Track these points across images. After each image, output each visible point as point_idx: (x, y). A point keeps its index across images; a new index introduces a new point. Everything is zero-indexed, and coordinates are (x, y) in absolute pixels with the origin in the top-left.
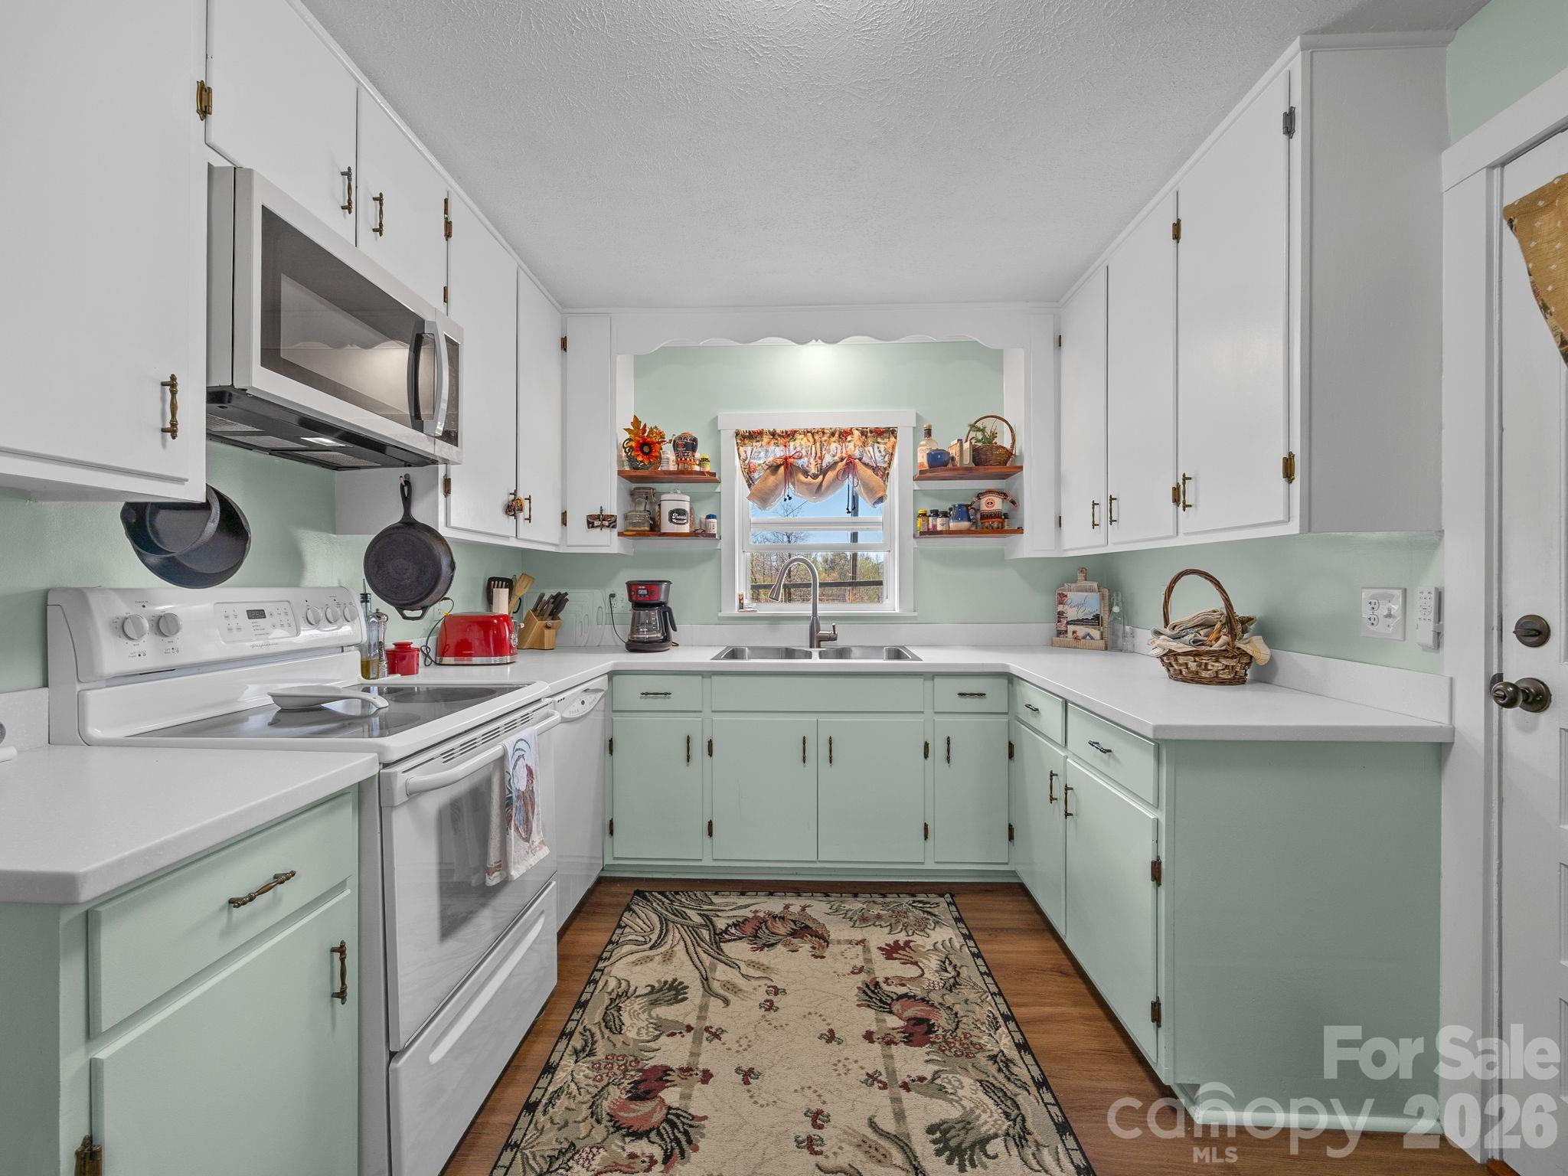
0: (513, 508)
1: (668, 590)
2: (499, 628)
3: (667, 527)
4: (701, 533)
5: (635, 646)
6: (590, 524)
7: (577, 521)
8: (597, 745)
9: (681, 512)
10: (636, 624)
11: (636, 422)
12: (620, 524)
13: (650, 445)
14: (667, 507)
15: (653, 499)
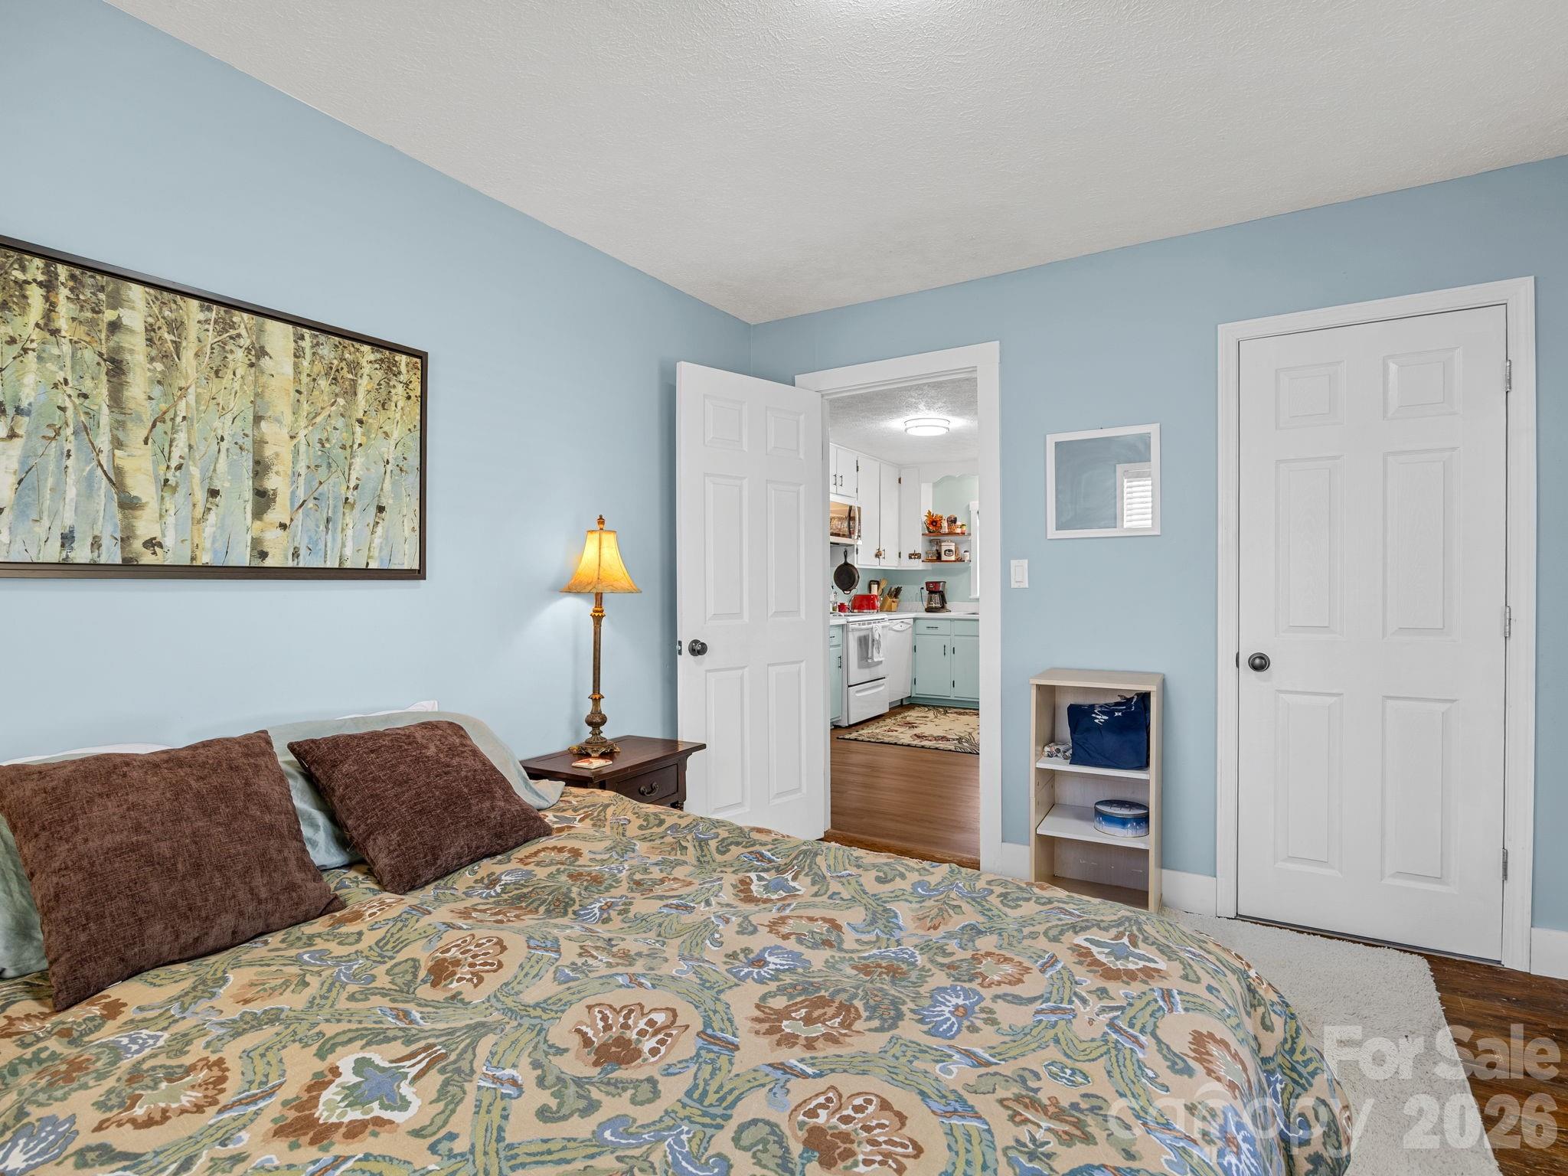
0: (878, 555)
1: (944, 586)
2: (873, 599)
3: (944, 558)
4: (960, 560)
5: (929, 610)
6: (910, 558)
7: (905, 556)
8: (908, 647)
9: (950, 551)
10: (930, 600)
11: (929, 512)
12: (923, 557)
13: (936, 522)
14: (944, 548)
15: (939, 543)
